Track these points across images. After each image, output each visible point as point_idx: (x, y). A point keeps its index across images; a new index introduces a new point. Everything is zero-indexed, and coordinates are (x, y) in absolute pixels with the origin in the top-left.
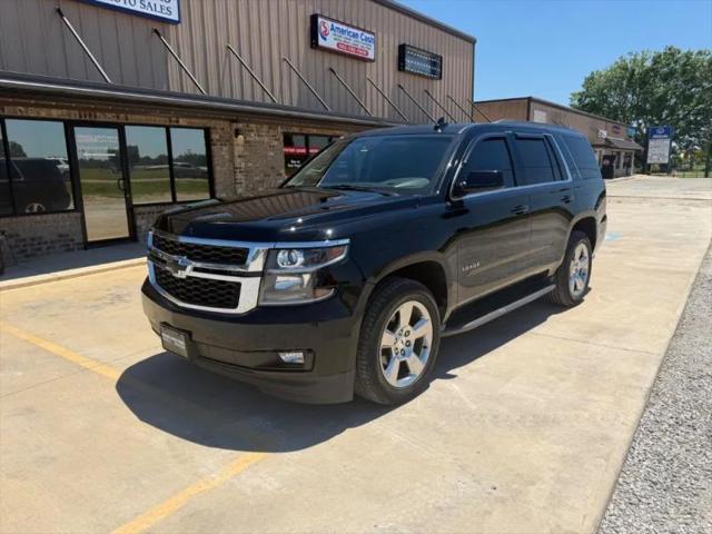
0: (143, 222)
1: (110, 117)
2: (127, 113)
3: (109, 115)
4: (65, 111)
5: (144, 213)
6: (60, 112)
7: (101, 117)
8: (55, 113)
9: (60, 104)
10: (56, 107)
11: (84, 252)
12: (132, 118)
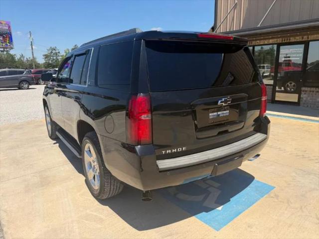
0: (305, 96)
1: (298, 39)
2: (308, 35)
3: (298, 38)
4: (275, 40)
5: (306, 91)
6: (273, 40)
7: (293, 40)
8: (271, 41)
9: (274, 36)
10: (272, 38)
11: (272, 104)
12: (311, 37)
